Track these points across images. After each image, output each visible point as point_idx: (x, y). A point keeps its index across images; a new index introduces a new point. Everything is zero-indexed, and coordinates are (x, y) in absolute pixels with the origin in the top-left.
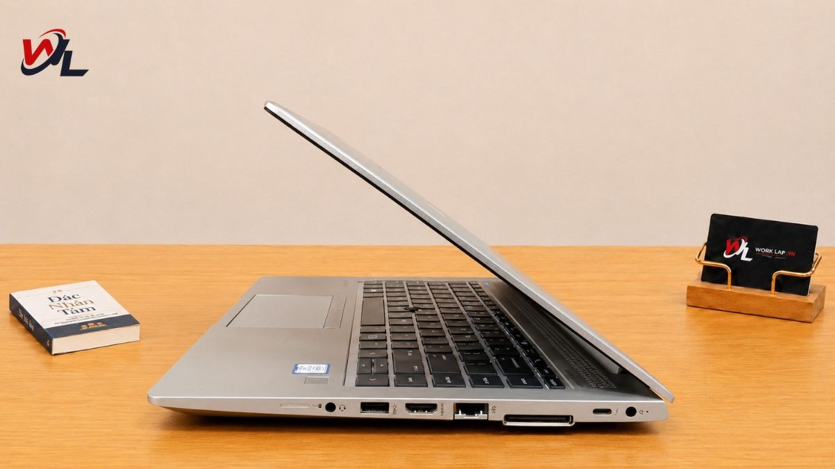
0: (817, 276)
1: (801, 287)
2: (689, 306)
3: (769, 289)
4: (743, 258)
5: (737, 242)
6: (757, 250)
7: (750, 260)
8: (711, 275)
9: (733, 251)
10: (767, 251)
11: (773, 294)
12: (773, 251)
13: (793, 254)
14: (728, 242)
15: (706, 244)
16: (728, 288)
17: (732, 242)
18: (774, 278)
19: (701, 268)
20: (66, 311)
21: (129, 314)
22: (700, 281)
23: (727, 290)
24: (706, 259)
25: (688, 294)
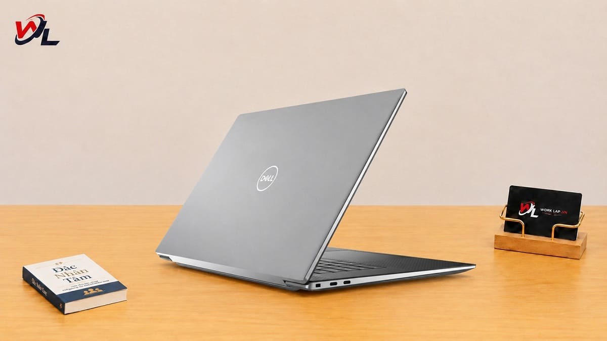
0: (583, 227)
1: (572, 235)
2: (495, 248)
3: (551, 237)
4: (532, 215)
5: (527, 205)
6: (542, 210)
7: (536, 216)
8: (510, 227)
9: (526, 210)
10: (548, 210)
11: (553, 240)
12: (552, 211)
13: (566, 212)
14: (522, 204)
15: (507, 206)
16: (522, 236)
17: (524, 205)
18: (553, 229)
19: (504, 222)
20: (69, 279)
21: (116, 280)
22: (503, 231)
23: (521, 238)
24: (507, 216)
25: (495, 240)
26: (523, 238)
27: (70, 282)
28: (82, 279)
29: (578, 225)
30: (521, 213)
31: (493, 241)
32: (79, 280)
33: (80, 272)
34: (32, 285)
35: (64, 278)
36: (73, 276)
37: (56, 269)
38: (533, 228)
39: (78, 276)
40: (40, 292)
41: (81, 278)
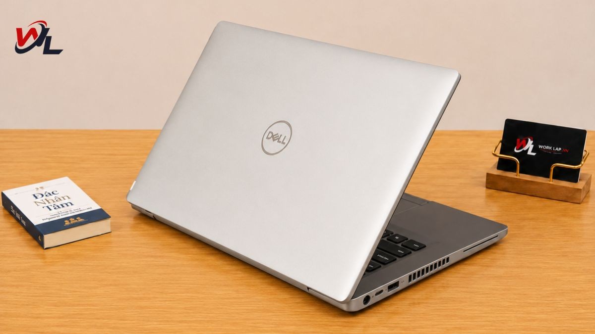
1: (573, 176)
2: (488, 188)
4: (529, 153)
5: (525, 141)
6: (540, 147)
7: (534, 154)
8: (504, 165)
9: (522, 147)
10: (547, 147)
11: (551, 181)
12: (552, 148)
13: (567, 150)
14: (518, 140)
15: (501, 141)
17: (521, 141)
18: (552, 169)
19: (497, 159)
20: (50, 207)
21: (100, 208)
22: (496, 169)
23: (516, 177)
24: (501, 153)
25: (487, 179)
26: (518, 177)
27: (50, 210)
28: (63, 207)
29: (580, 165)
30: (517, 149)
31: (485, 180)
32: (59, 207)
33: (62, 199)
34: (11, 213)
35: (44, 205)
36: (55, 203)
37: (36, 195)
38: (530, 166)
39: (58, 204)
40: (19, 221)
41: (62, 205)
